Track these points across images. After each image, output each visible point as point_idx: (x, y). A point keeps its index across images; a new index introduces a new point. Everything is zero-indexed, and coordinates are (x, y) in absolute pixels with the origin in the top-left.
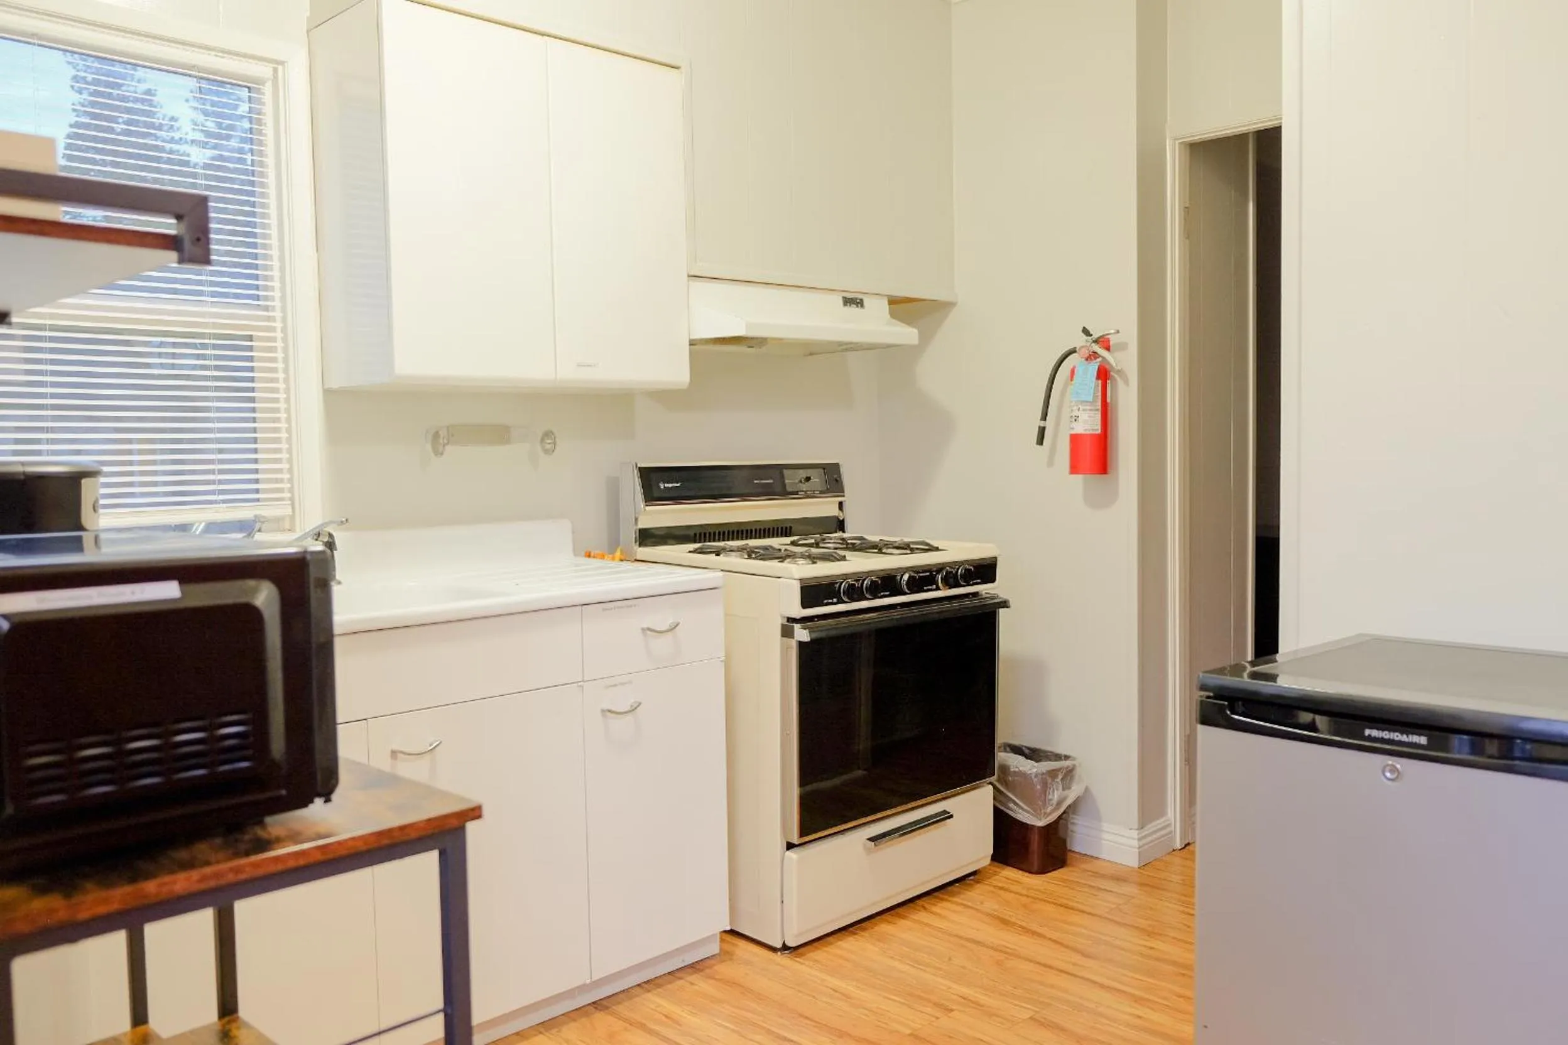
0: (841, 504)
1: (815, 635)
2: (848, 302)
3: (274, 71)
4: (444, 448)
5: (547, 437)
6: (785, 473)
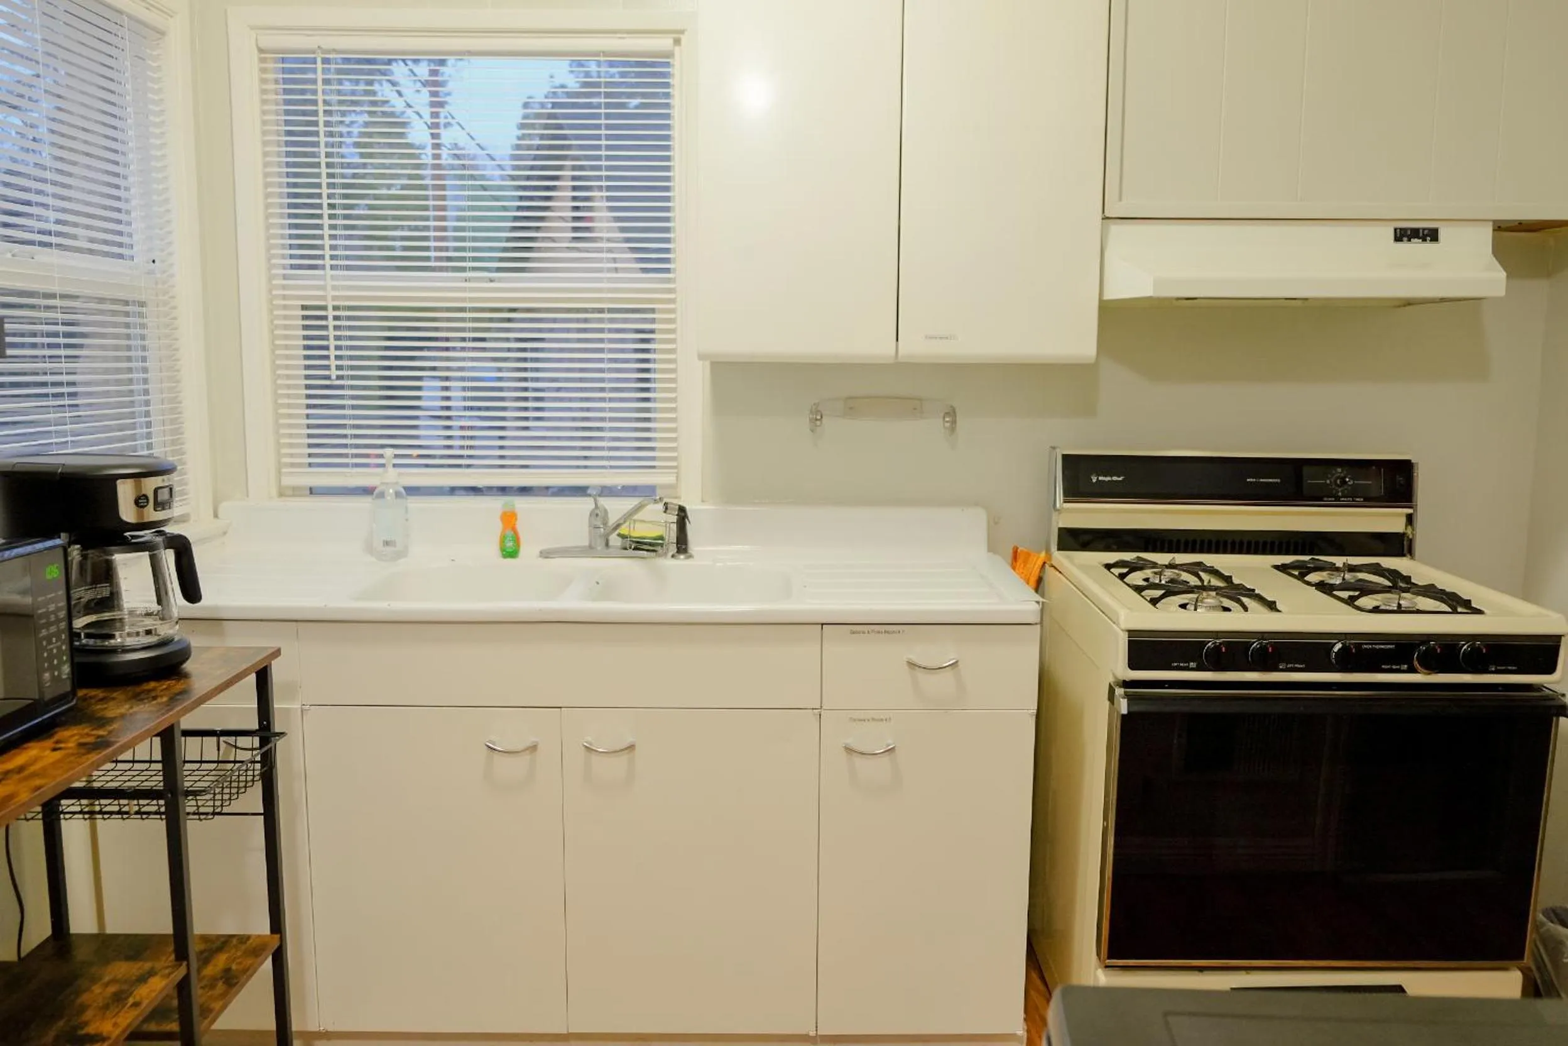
0: (1410, 519)
1: (1136, 708)
2: (1402, 235)
3: (677, 42)
4: (818, 423)
5: (947, 414)
6: (1306, 470)
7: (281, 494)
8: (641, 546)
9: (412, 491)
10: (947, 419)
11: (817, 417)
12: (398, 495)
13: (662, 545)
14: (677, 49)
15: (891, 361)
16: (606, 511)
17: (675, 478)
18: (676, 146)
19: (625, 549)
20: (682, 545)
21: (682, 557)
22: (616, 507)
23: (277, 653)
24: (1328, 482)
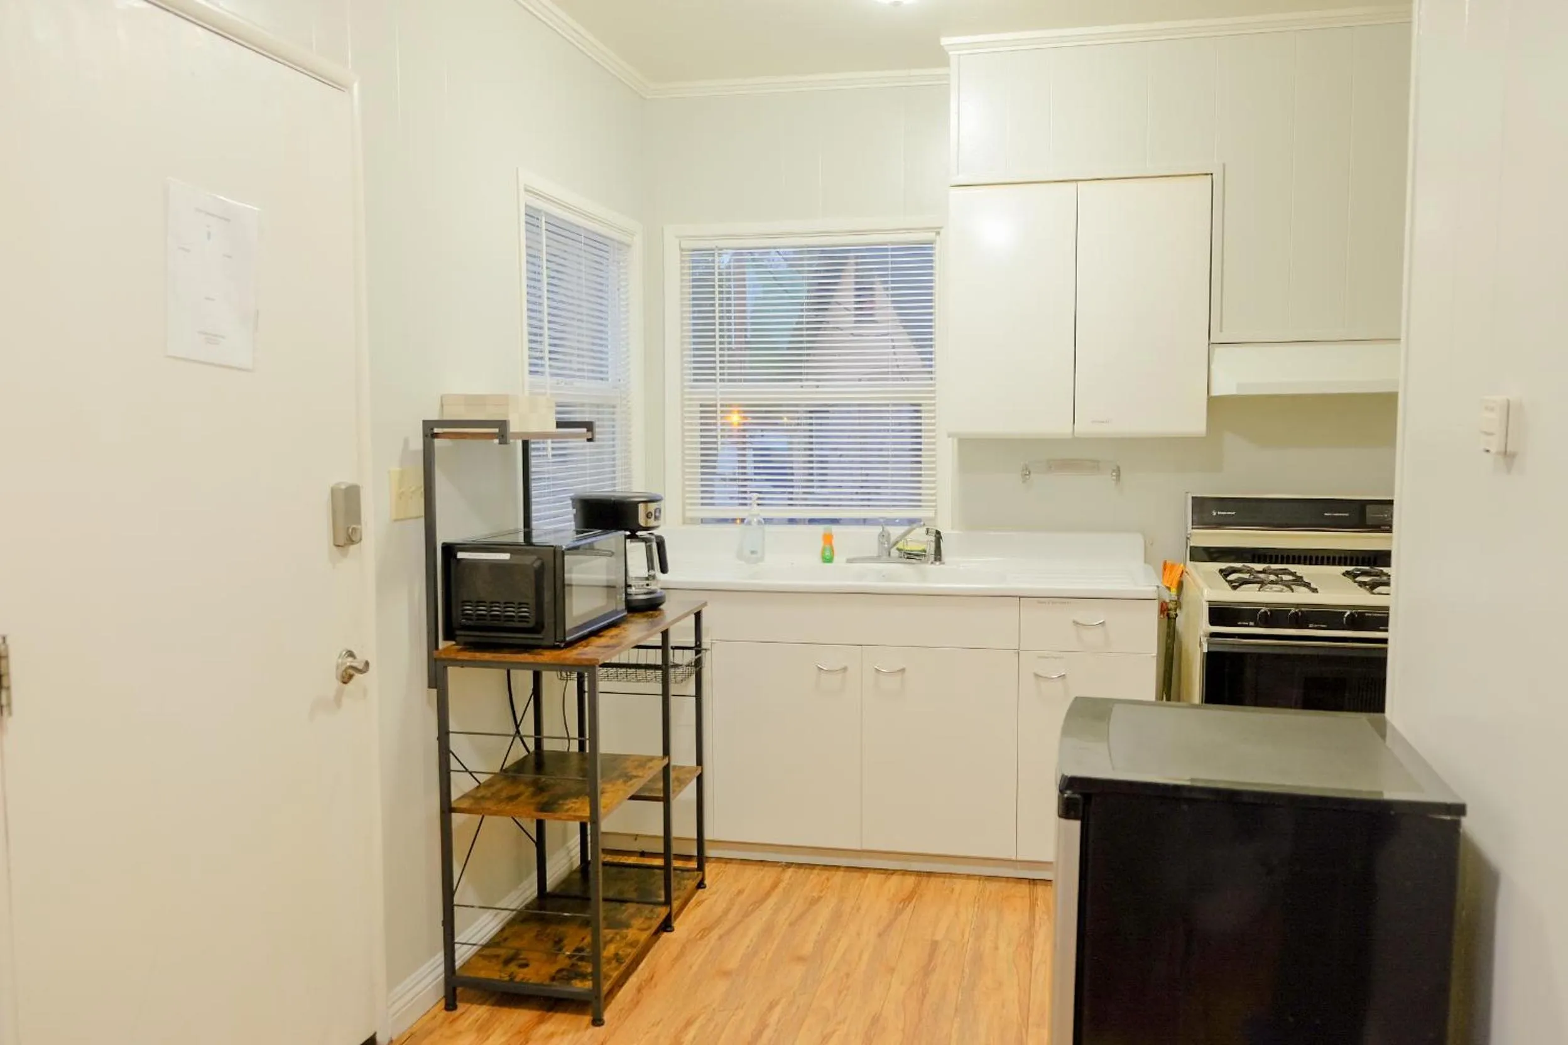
3: (938, 233)
4: (1028, 477)
5: (1114, 471)
6: (1369, 508)
7: (684, 523)
8: (910, 556)
9: (768, 521)
10: (1114, 474)
11: (1027, 473)
12: (759, 522)
13: (925, 555)
14: (938, 238)
15: (1070, 437)
16: (889, 534)
17: (933, 514)
18: (937, 299)
19: (901, 557)
20: (938, 555)
21: (938, 563)
22: (895, 532)
23: (705, 604)
24: (1386, 516)
